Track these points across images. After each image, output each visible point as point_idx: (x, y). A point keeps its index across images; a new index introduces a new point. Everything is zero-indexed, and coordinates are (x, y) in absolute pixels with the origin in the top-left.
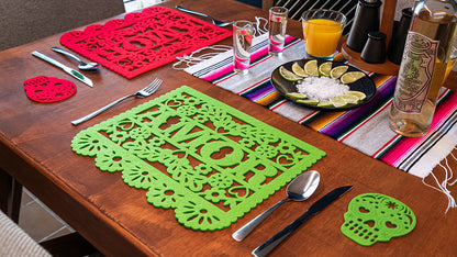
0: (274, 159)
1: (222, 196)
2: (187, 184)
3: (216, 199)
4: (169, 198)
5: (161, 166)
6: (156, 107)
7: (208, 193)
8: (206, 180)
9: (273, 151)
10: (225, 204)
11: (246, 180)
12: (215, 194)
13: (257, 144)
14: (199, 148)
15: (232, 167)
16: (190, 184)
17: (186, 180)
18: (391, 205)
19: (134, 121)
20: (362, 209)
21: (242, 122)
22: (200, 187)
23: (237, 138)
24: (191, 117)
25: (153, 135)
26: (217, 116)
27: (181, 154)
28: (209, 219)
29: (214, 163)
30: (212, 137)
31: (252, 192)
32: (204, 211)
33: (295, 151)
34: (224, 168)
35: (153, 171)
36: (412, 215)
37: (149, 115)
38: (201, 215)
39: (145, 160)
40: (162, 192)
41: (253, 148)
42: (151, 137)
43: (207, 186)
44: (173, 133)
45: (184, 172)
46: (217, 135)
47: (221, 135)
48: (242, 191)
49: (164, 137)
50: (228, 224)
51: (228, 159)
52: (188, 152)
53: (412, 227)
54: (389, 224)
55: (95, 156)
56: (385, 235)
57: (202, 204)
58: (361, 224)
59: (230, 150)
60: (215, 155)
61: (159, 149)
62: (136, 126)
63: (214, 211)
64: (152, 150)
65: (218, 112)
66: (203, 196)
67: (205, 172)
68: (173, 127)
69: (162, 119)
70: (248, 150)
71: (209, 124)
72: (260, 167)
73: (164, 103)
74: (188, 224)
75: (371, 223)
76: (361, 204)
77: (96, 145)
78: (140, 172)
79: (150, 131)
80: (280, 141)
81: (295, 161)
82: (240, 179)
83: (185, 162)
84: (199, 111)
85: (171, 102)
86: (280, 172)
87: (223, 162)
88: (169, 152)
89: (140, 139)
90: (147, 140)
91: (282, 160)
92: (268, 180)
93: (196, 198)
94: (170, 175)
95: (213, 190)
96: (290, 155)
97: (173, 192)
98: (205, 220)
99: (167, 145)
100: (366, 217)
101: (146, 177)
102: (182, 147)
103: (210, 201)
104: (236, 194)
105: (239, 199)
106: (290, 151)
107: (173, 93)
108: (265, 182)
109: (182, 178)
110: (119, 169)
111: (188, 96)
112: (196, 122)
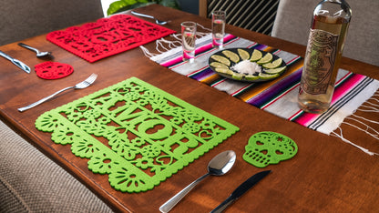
0: (196, 134)
1: (150, 163)
2: (122, 154)
3: (144, 166)
4: (106, 165)
5: (104, 140)
6: (108, 94)
7: (139, 161)
8: (139, 150)
9: (197, 127)
10: (152, 170)
11: (172, 151)
12: (145, 162)
13: (184, 122)
14: (137, 125)
15: (161, 140)
16: (126, 154)
17: (123, 151)
18: (280, 139)
19: (88, 104)
20: (258, 143)
21: (175, 105)
22: (133, 156)
23: (169, 117)
24: (135, 101)
25: (102, 115)
26: (156, 100)
27: (122, 130)
28: (136, 183)
29: (148, 137)
30: (149, 116)
31: (175, 160)
32: (133, 176)
33: (215, 127)
34: (155, 140)
35: (97, 144)
36: (295, 145)
37: (101, 100)
38: (130, 179)
39: (92, 134)
40: (101, 161)
41: (181, 125)
42: (100, 117)
43: (139, 155)
44: (118, 114)
45: (122, 144)
46: (153, 115)
47: (156, 115)
48: (167, 159)
49: (110, 116)
50: (151, 187)
51: (160, 134)
52: (128, 128)
53: (294, 153)
54: (278, 152)
55: (52, 132)
56: (275, 159)
57: (132, 169)
58: (257, 153)
59: (161, 126)
60: (149, 131)
61: (105, 126)
62: (90, 108)
63: (141, 175)
64: (100, 127)
65: (157, 97)
66: (134, 164)
67: (139, 144)
68: (119, 109)
69: (112, 103)
70: (176, 127)
71: (148, 106)
72: (185, 140)
73: (115, 90)
74: (117, 187)
75: (265, 151)
76: (258, 139)
77: (55, 123)
78: (87, 144)
79: (100, 112)
80: (203, 119)
81: (214, 134)
82: (167, 149)
83: (124, 136)
84: (142, 96)
85: (121, 90)
86: (200, 144)
87: (155, 136)
88: (112, 128)
89: (92, 118)
90: (96, 119)
91: (204, 134)
92: (190, 150)
93: (128, 165)
94: (110, 147)
95: (143, 159)
96: (210, 131)
97: (110, 160)
98: (133, 183)
99: (112, 123)
100: (261, 148)
101: (91, 148)
102: (124, 125)
103: (140, 168)
104: (162, 162)
105: (164, 166)
106: (211, 127)
107: (124, 82)
108: (187, 152)
109: (119, 150)
110: (70, 142)
111: (135, 85)
112: (138, 105)
